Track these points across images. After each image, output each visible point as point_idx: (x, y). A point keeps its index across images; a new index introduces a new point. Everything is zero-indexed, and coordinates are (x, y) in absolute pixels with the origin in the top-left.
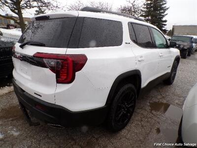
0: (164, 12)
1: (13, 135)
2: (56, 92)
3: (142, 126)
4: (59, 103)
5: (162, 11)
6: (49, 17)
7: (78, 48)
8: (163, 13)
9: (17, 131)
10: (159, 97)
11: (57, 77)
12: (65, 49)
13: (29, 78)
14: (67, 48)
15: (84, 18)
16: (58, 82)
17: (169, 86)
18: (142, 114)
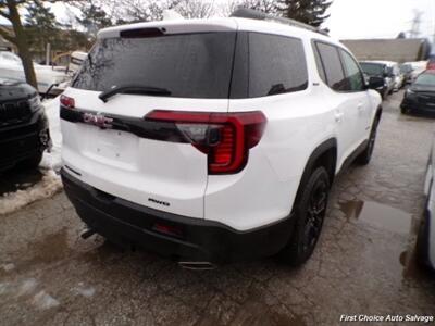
0: (324, 10)
1: (81, 296)
2: (208, 193)
3: (342, 250)
4: (212, 215)
5: (319, 9)
6: (164, 29)
7: (248, 97)
8: (321, 13)
9: (87, 287)
10: (353, 190)
11: (210, 161)
12: (225, 101)
13: (131, 167)
14: (229, 98)
15: (248, 32)
16: (211, 171)
17: (365, 168)
18: (333, 227)
